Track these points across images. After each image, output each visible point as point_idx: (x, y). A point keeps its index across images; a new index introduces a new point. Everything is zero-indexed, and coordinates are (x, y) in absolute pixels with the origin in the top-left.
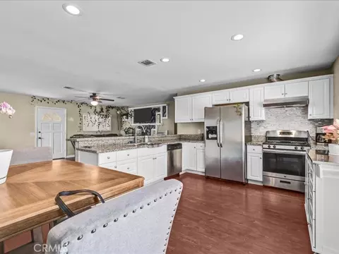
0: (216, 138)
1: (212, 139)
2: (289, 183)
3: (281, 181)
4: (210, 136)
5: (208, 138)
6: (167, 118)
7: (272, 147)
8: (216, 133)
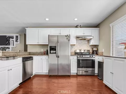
0: (55, 53)
1: (53, 53)
2: (88, 72)
3: (85, 72)
4: (52, 52)
5: (50, 53)
6: (19, 42)
7: (81, 56)
8: (55, 50)
